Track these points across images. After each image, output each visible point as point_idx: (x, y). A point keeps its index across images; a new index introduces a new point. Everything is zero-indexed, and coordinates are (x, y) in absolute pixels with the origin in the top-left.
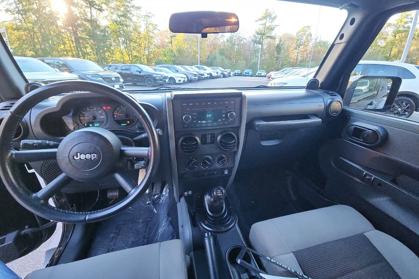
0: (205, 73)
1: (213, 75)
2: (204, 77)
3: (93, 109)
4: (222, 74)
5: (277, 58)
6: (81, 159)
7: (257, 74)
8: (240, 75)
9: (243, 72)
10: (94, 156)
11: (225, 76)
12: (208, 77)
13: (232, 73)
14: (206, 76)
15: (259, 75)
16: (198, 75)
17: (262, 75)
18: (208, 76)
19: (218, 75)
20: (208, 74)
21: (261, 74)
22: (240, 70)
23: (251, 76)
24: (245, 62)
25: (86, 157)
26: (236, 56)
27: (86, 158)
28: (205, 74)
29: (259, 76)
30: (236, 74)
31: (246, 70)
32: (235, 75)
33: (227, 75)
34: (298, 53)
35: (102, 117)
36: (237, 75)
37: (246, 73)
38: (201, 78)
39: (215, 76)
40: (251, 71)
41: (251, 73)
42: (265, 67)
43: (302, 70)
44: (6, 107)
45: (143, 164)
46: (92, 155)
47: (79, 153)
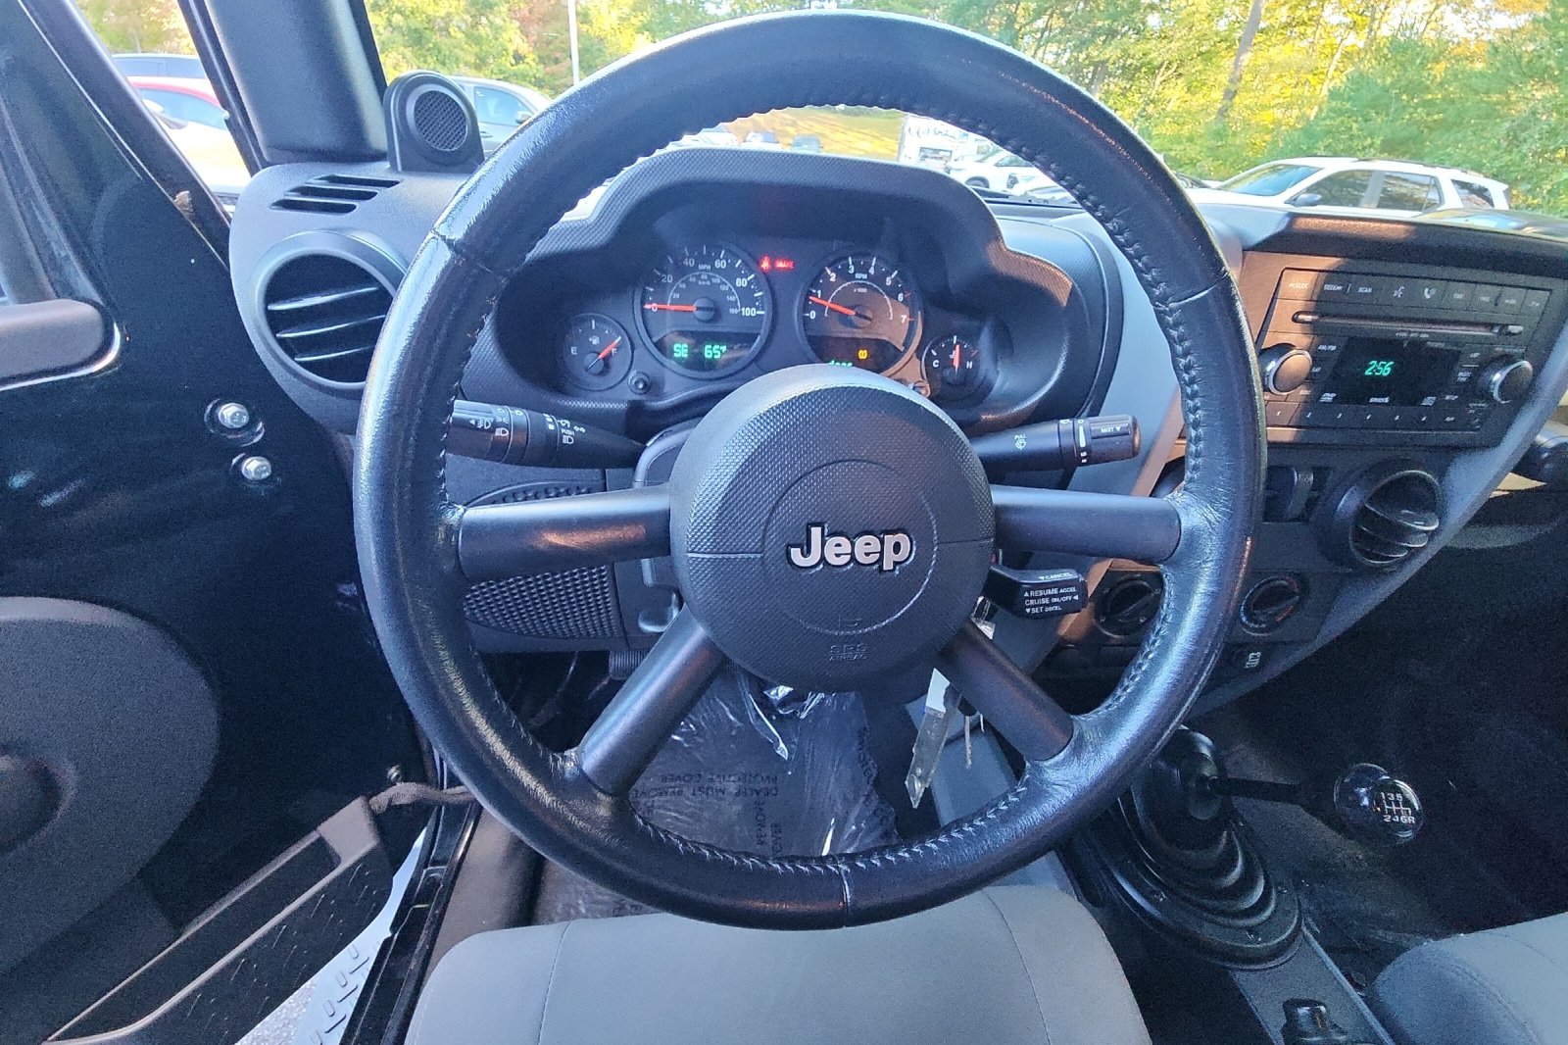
3: (713, 266)
6: (827, 564)
10: (897, 547)
25: (852, 554)
27: (853, 558)
35: (749, 312)
44: (305, 191)
45: (1073, 590)
46: (890, 540)
47: (816, 532)
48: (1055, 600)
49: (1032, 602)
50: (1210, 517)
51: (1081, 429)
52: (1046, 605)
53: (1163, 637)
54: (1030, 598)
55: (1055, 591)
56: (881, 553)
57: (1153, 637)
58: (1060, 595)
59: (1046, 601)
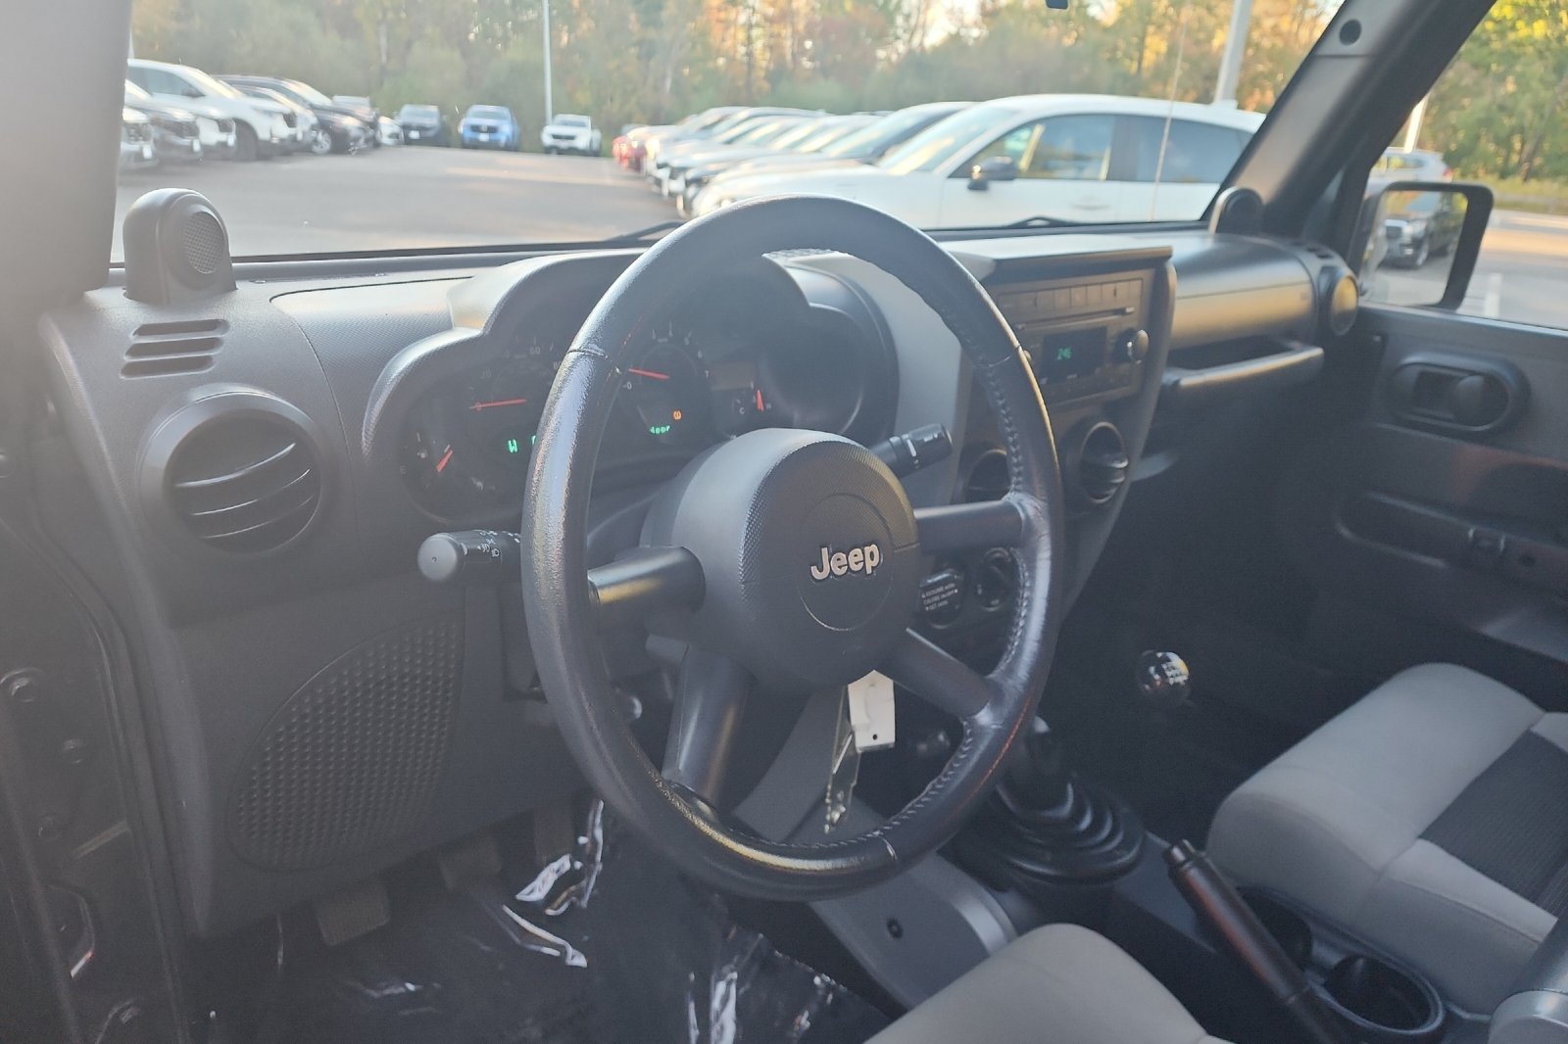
0: (197, 116)
1: (263, 134)
2: (197, 147)
4: (324, 126)
5: (647, 50)
6: (835, 576)
7: (547, 140)
8: (441, 138)
9: (457, 119)
10: (872, 555)
11: (341, 144)
12: (224, 145)
13: (387, 126)
14: (211, 135)
15: (564, 144)
16: (154, 132)
17: (581, 143)
18: (222, 137)
19: (300, 137)
20: (223, 126)
21: (571, 138)
22: (434, 109)
23: (511, 148)
24: (457, 55)
25: (848, 565)
26: (390, 15)
27: (849, 569)
28: (201, 124)
29: (561, 152)
30: (414, 135)
31: (476, 108)
32: (409, 142)
33: (356, 140)
34: (750, 26)
36: (423, 142)
37: (476, 129)
38: (174, 153)
39: (275, 141)
40: (505, 118)
41: (506, 130)
42: (583, 98)
43: (773, 126)
45: (952, 585)
46: (868, 549)
47: (825, 551)
48: (944, 596)
49: (929, 601)
50: (1036, 504)
51: (909, 442)
52: (937, 602)
53: (1027, 598)
54: (926, 598)
55: (941, 589)
56: (864, 561)
57: (1020, 601)
58: (945, 592)
59: (937, 598)
